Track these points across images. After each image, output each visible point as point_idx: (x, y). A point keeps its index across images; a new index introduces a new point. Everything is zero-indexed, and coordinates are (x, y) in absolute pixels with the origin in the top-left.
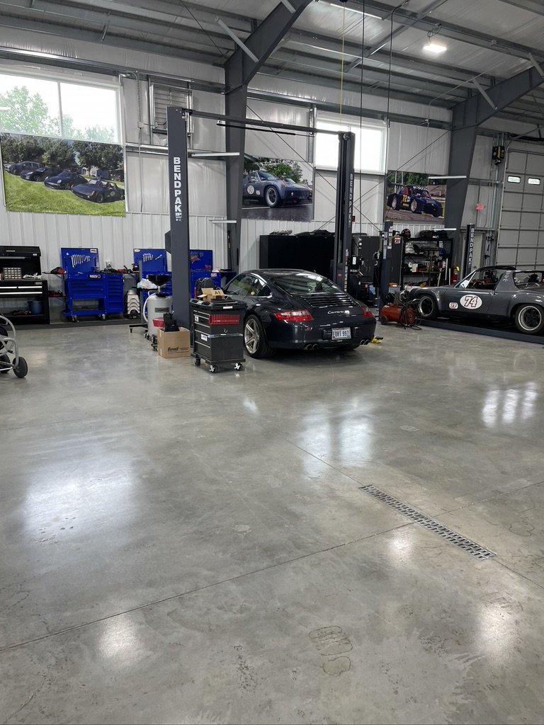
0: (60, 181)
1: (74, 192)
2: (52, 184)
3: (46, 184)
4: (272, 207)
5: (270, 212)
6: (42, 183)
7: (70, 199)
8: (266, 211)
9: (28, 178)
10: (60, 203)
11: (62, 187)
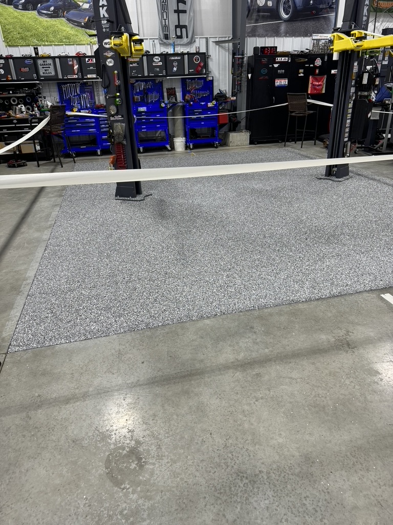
0: (52, 8)
1: (69, 20)
2: (45, 12)
3: (40, 13)
4: (286, 21)
5: (283, 28)
6: (35, 12)
7: (65, 28)
8: (278, 26)
9: (20, 7)
10: (55, 33)
11: (55, 15)
